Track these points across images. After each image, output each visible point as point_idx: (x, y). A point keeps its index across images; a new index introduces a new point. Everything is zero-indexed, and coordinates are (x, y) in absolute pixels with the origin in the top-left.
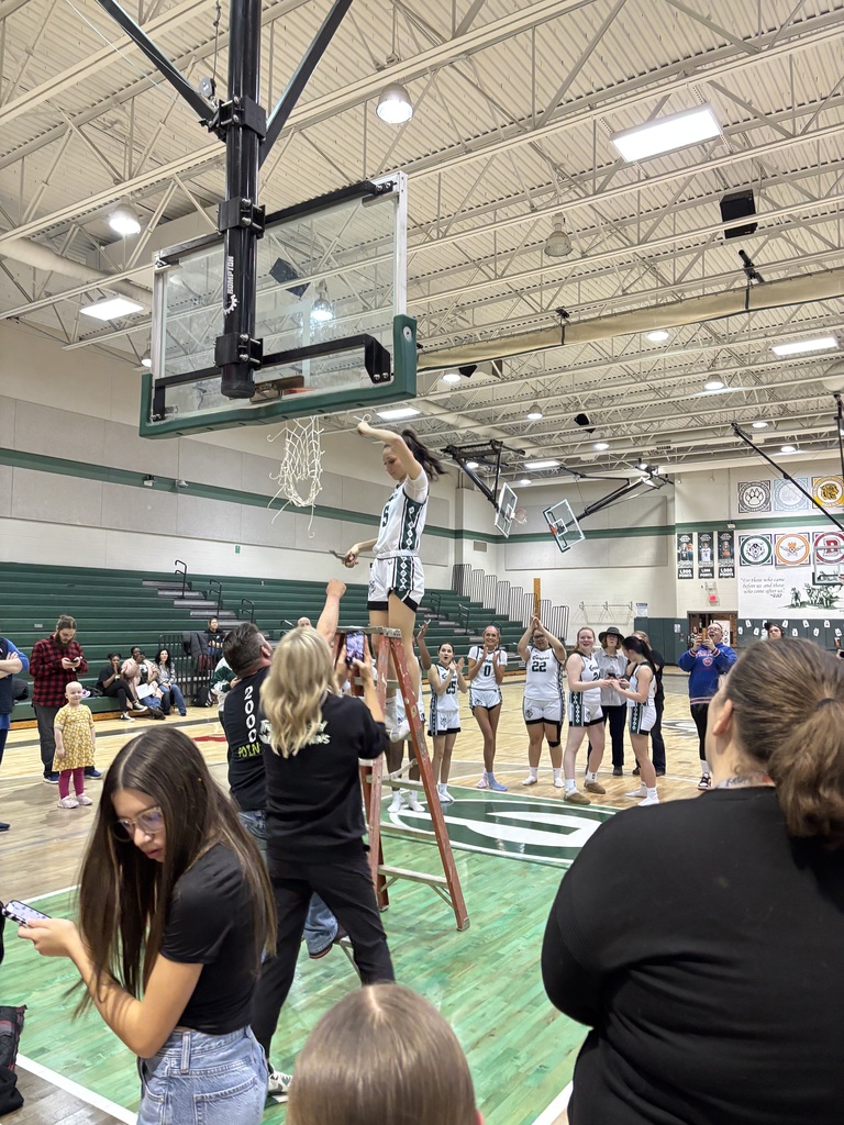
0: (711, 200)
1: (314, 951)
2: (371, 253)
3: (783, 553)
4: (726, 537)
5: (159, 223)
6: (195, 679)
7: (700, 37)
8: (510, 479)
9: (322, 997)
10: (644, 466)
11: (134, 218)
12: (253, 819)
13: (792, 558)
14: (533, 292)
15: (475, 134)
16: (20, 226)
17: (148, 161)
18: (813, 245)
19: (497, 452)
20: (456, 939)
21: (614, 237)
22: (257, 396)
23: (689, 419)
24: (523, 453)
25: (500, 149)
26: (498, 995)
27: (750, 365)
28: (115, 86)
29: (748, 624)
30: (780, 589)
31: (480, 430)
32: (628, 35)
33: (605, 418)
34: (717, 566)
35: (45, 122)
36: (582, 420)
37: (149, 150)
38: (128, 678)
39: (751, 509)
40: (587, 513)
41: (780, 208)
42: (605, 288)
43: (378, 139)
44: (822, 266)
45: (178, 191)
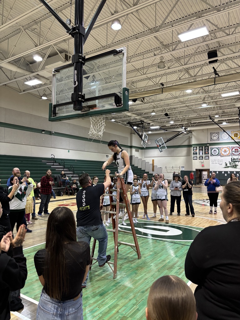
0: (205, 52)
1: (100, 265)
2: (108, 67)
3: (223, 153)
4: (207, 148)
5: (47, 58)
6: (58, 188)
7: (203, 6)
8: (146, 131)
9: (103, 278)
10: (184, 128)
11: (40, 56)
12: (83, 228)
13: (225, 154)
14: (154, 78)
15: (138, 33)
16: (8, 59)
17: (45, 40)
18: (233, 65)
19: (142, 124)
20: (138, 261)
21: (177, 63)
22: (83, 110)
23: (197, 115)
24: (150, 124)
25: (145, 38)
26: (151, 276)
27: (215, 99)
28: (35, 18)
30: (222, 162)
31: (138, 117)
32: (183, 5)
33: (173, 114)
34: (204, 156)
35: (15, 29)
36: (166, 115)
37: (45, 37)
39: (214, 140)
40: (168, 141)
41: (224, 55)
42: (174, 77)
43: (111, 34)
44: (236, 71)
45: (53, 49)
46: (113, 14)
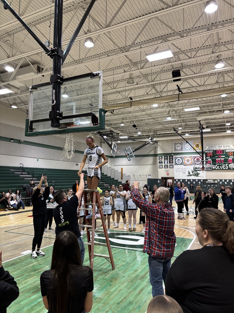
0: (169, 71)
3: (186, 162)
4: (171, 157)
5: (19, 68)
6: (27, 198)
7: (168, 31)
8: (115, 141)
10: (150, 138)
11: (12, 67)
13: (188, 163)
14: (123, 92)
15: (109, 50)
17: (18, 52)
19: (112, 134)
20: (112, 272)
21: (145, 79)
22: (61, 127)
23: (162, 127)
24: (119, 134)
26: (125, 287)
27: (178, 113)
28: (9, 31)
29: (177, 180)
30: (185, 171)
32: (150, 29)
33: (141, 126)
34: (169, 165)
36: (134, 126)
37: (18, 49)
38: (7, 198)
39: (178, 150)
40: (135, 150)
41: (187, 75)
42: (142, 92)
43: (83, 50)
44: (197, 90)
45: (25, 60)
46: (86, 34)
